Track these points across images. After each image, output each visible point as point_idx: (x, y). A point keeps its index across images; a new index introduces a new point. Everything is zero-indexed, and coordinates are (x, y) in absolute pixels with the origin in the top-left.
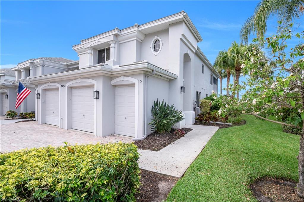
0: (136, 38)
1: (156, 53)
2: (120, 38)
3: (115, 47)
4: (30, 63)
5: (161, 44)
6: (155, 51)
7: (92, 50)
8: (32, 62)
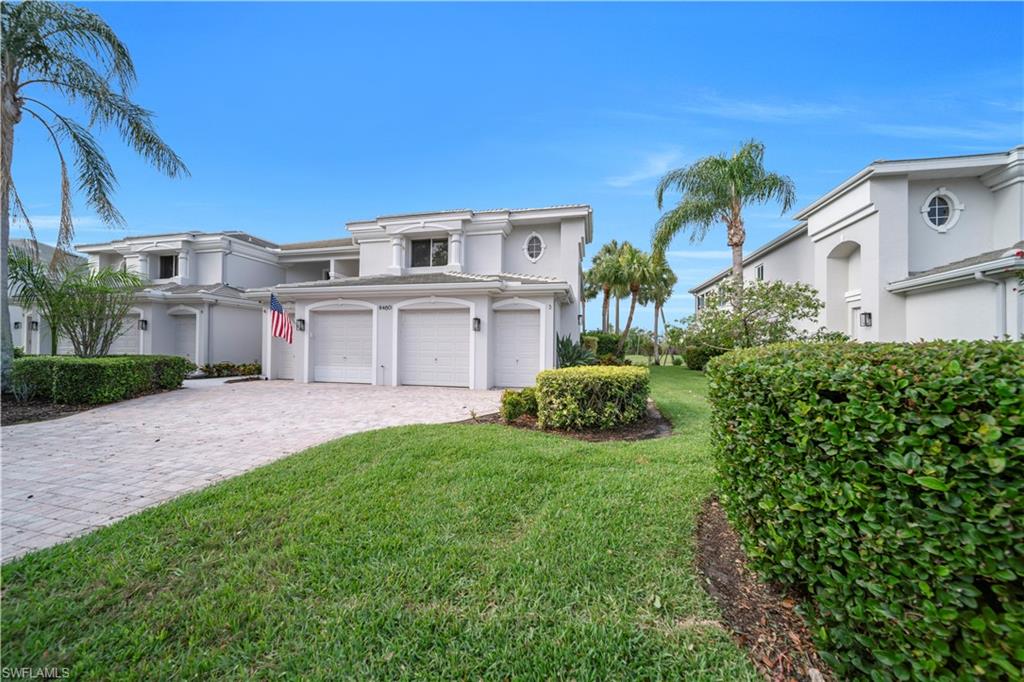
0: (501, 231)
1: (533, 260)
2: (469, 227)
3: (460, 242)
4: (183, 241)
5: (543, 246)
6: (531, 255)
7: (401, 239)
8: (191, 239)
